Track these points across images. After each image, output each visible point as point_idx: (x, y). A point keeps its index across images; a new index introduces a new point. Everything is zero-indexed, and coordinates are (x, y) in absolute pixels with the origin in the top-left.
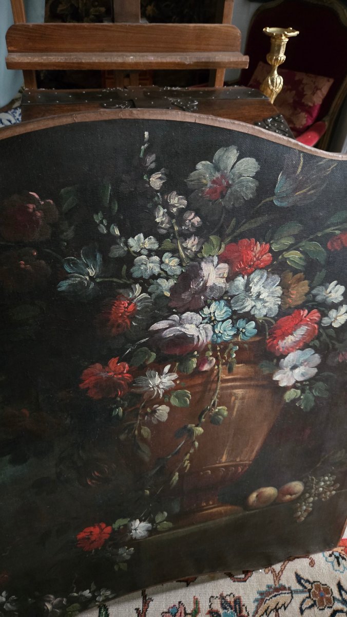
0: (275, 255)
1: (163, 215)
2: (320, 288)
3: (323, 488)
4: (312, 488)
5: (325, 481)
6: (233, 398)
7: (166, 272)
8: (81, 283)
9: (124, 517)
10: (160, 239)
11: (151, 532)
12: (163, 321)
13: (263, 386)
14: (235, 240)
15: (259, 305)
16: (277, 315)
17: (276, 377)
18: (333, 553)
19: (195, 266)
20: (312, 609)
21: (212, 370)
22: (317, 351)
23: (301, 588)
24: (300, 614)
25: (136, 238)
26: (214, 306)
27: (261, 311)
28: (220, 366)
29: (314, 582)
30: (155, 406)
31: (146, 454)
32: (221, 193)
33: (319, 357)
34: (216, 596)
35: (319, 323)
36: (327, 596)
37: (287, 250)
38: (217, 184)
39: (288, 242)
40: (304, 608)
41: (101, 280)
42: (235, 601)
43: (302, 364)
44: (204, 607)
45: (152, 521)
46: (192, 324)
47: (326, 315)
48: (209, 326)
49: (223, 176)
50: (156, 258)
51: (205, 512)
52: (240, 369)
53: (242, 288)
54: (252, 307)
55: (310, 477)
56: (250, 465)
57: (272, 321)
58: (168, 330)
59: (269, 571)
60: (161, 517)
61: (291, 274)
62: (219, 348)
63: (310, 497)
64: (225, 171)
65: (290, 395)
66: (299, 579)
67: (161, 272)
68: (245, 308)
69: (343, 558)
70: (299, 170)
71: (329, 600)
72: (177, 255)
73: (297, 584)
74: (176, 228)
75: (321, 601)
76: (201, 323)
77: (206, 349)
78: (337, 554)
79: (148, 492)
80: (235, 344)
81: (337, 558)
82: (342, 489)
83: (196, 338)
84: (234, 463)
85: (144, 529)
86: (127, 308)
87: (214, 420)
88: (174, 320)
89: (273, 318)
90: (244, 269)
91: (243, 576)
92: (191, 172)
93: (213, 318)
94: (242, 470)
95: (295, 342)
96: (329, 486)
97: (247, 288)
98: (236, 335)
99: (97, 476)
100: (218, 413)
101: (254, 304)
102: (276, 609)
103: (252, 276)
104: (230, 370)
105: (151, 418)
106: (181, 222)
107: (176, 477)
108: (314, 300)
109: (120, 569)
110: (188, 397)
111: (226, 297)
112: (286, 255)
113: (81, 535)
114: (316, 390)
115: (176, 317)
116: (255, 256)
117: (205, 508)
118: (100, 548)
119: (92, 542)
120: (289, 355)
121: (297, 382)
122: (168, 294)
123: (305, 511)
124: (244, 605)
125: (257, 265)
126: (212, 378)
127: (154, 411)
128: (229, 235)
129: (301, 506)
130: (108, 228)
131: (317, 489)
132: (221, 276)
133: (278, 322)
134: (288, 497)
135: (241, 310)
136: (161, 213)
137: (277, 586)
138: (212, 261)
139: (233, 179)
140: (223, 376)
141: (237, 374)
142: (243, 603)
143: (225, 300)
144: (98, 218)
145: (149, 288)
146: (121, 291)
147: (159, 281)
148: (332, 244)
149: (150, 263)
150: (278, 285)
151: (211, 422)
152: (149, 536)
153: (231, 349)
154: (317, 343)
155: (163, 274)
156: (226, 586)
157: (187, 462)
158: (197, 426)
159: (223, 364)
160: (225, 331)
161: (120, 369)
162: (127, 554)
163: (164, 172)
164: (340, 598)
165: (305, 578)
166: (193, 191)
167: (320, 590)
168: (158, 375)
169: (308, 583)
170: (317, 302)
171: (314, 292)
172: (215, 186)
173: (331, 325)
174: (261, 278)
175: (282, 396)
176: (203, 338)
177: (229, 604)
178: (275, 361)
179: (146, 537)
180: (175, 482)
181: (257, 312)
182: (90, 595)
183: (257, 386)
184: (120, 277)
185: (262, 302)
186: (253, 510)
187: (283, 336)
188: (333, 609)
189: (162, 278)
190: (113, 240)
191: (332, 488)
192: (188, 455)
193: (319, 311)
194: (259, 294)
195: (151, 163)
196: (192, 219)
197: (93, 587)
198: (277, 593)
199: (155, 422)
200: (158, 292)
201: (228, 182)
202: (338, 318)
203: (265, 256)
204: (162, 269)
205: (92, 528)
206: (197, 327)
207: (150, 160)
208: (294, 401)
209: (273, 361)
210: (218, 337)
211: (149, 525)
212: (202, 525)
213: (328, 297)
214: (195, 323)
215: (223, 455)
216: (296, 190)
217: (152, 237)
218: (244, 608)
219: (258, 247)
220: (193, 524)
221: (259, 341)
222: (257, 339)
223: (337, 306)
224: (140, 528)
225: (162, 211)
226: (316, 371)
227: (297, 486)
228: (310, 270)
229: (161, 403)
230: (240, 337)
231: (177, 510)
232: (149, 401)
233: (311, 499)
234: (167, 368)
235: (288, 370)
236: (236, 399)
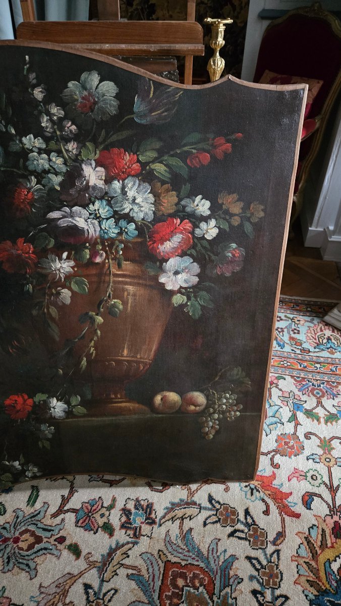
0: (144, 165)
1: (47, 121)
2: (188, 200)
3: (226, 406)
4: (215, 404)
5: (226, 398)
6: (126, 293)
7: (54, 169)
9: (43, 393)
10: (47, 140)
11: (69, 413)
12: (57, 212)
13: (150, 286)
14: (106, 148)
15: (136, 208)
16: (154, 220)
17: (162, 280)
18: (249, 485)
19: (76, 166)
20: (215, 525)
21: (104, 263)
22: (195, 260)
23: (210, 506)
24: (202, 526)
25: (28, 137)
26: (97, 203)
27: (139, 215)
28: (110, 260)
29: (224, 504)
30: (58, 288)
31: (55, 332)
32: (90, 107)
33: (198, 266)
34: (132, 498)
35: (193, 233)
36: (232, 517)
37: (153, 162)
38: (86, 100)
39: (154, 155)
40: (207, 522)
41: (5, 169)
42: (148, 506)
43: (183, 271)
44: (120, 505)
45: (68, 403)
46: (81, 217)
47: (198, 227)
48: (96, 222)
49: (90, 94)
50: (44, 156)
51: (114, 405)
52: (128, 266)
53: (119, 191)
54: (131, 210)
55: (211, 391)
56: (150, 364)
57: (149, 225)
58: (62, 220)
59: (185, 488)
60: (76, 400)
61: (159, 184)
62: (108, 244)
63: (214, 413)
64: (91, 91)
65: (178, 299)
66: (211, 499)
67: (51, 168)
68: (124, 209)
69: (258, 491)
70: (152, 94)
71: (233, 521)
72: (61, 155)
73: (208, 503)
74: (58, 133)
75: (225, 520)
76: (89, 218)
77: (96, 243)
78: (253, 486)
79: (61, 371)
80: (121, 242)
81: (252, 490)
82: (246, 412)
83: (86, 231)
84: (135, 359)
85: (62, 410)
86: (27, 195)
87: (110, 312)
88: (66, 212)
89: (150, 222)
90: (118, 175)
91: (161, 488)
92: (65, 89)
93: (98, 215)
94: (144, 368)
95: (173, 248)
96: (231, 405)
97: (124, 193)
98: (120, 234)
99: (17, 346)
100: (114, 306)
101: (131, 207)
102: (182, 518)
103: (126, 181)
104: (119, 266)
105: (57, 299)
106: (61, 128)
107: (84, 362)
108: (184, 211)
109: (44, 447)
110: (86, 285)
111: (106, 197)
112: (153, 166)
113: (7, 402)
114: (201, 299)
115: (67, 209)
116: (126, 164)
117: (114, 400)
118: (24, 420)
119: (18, 412)
120: (170, 260)
121: (181, 287)
122: (59, 188)
123: (212, 427)
124: (154, 510)
125: (129, 172)
126: (105, 270)
127: (58, 293)
128: (101, 143)
129: (207, 421)
130: (6, 127)
131: (219, 405)
132: (100, 178)
133: (155, 226)
134: (192, 408)
135: (121, 211)
136: (45, 119)
137: (189, 501)
138: (91, 164)
139: (98, 98)
140: (114, 270)
141: (126, 270)
142: (154, 508)
143: (106, 200)
145: (42, 181)
146: (21, 180)
147: (50, 175)
148: (191, 161)
149: (40, 159)
150: (149, 193)
151: (109, 313)
152: (67, 417)
153: (118, 246)
154: (194, 252)
155: (52, 171)
156: (144, 493)
157: (92, 349)
158: (97, 315)
159: (112, 259)
160: (110, 228)
161: (26, 249)
162: (48, 432)
163: (43, 87)
164: (244, 521)
165: (216, 499)
166: (68, 104)
167: (227, 511)
168: (59, 259)
169: (218, 504)
170: (187, 213)
171: (183, 203)
172: (85, 101)
173: (204, 236)
174: (134, 184)
175: (170, 299)
176: (91, 231)
177: (142, 507)
178: (158, 263)
179: (64, 419)
180: (84, 367)
181: (135, 215)
182: (19, 467)
183: (146, 285)
184: (19, 169)
185: (138, 206)
186: (158, 413)
187: (163, 241)
188: (234, 528)
189: (51, 173)
190: (11, 137)
191: (235, 408)
192: (93, 342)
193: (191, 221)
194: (134, 199)
195: (33, 79)
196: (70, 127)
197: (23, 460)
198: (187, 506)
199: (60, 304)
200: (50, 185)
201: (94, 100)
202: (209, 231)
203: (134, 165)
204: (51, 166)
205: (16, 397)
206: (86, 221)
207: (32, 76)
208: (182, 306)
209: (156, 263)
210: (104, 233)
211: (66, 406)
212: (114, 418)
213: (196, 210)
214: (83, 216)
215: (124, 348)
216: (151, 111)
217: (40, 138)
218: (154, 512)
219: (127, 157)
221: (141, 243)
222: (139, 240)
223: (206, 219)
224: (58, 407)
225: (45, 118)
226: (196, 279)
227: (200, 398)
228: (175, 182)
229: (64, 287)
230: (124, 236)
231: (89, 397)
232: (52, 284)
233: (216, 416)
234: (65, 255)
235: (171, 274)
236: (128, 294)
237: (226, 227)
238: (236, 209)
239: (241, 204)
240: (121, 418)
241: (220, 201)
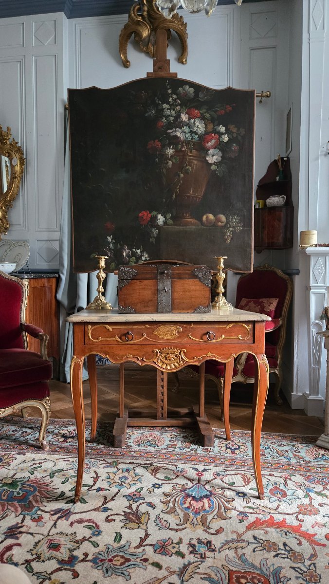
0: (202, 114)
2: (217, 127)
3: (235, 223)
4: (230, 222)
5: (235, 219)
8: (150, 115)
9: (156, 211)
10: (170, 105)
11: (165, 223)
12: (171, 130)
13: (203, 161)
14: (189, 109)
16: (204, 134)
17: (207, 159)
19: (179, 114)
21: (185, 150)
22: (220, 150)
25: (164, 105)
26: (185, 127)
27: (199, 132)
30: (168, 161)
31: (164, 180)
32: (185, 95)
33: (221, 153)
35: (219, 139)
38: (184, 93)
39: (205, 111)
41: (155, 115)
43: (215, 155)
45: (165, 217)
46: (179, 132)
47: (221, 137)
48: (184, 134)
50: (169, 110)
51: (185, 220)
52: (194, 152)
55: (228, 214)
56: (201, 199)
57: (203, 136)
58: (172, 133)
60: (169, 216)
61: (207, 121)
62: (187, 142)
63: (230, 227)
64: (186, 91)
65: (213, 167)
67: (170, 115)
68: (194, 130)
70: (205, 92)
72: (174, 110)
77: (183, 143)
79: (164, 200)
80: (192, 142)
82: (244, 227)
83: (180, 138)
84: (195, 196)
85: (162, 221)
86: (161, 124)
87: (186, 173)
90: (193, 117)
92: (178, 90)
93: (185, 132)
94: (199, 200)
95: (211, 145)
96: (238, 223)
97: (194, 124)
98: (192, 139)
100: (188, 169)
101: (197, 129)
103: (195, 120)
104: (191, 152)
105: (166, 165)
106: (175, 102)
107: (174, 196)
108: (215, 131)
109: (152, 242)
110: (178, 160)
111: (188, 125)
112: (205, 114)
113: (140, 215)
114: (222, 168)
115: (174, 129)
116: (196, 114)
117: (185, 217)
118: (146, 225)
119: (143, 221)
120: (210, 150)
121: (215, 162)
122: (172, 122)
123: (229, 236)
125: (196, 117)
126: (186, 154)
127: (167, 163)
128: (188, 107)
129: (227, 232)
130: (158, 101)
131: (232, 223)
132: (187, 118)
133: (205, 137)
134: (220, 223)
138: (184, 114)
140: (189, 154)
141: (194, 154)
144: (156, 99)
145: (167, 119)
146: (160, 118)
147: (170, 117)
148: (218, 113)
149: (167, 112)
150: (203, 124)
152: (164, 226)
153: (191, 144)
154: (219, 147)
157: (178, 189)
158: (181, 173)
159: (189, 149)
160: (189, 137)
161: (158, 144)
162: (155, 233)
163: (171, 89)
166: (178, 95)
168: (169, 149)
170: (217, 131)
171: (215, 128)
173: (223, 141)
174: (198, 121)
175: (210, 167)
176: (182, 138)
180: (174, 198)
182: (140, 253)
183: (201, 161)
184: (160, 115)
185: (199, 129)
186: (204, 226)
187: (208, 142)
190: (159, 104)
191: (239, 225)
192: (179, 186)
193: (218, 135)
194: (198, 126)
196: (178, 101)
197: (142, 249)
199: (168, 167)
200: (169, 120)
201: (187, 93)
202: (225, 139)
203: (198, 114)
205: (144, 212)
206: (180, 134)
207: (168, 87)
208: (215, 170)
209: (205, 151)
210: (187, 138)
211: (164, 219)
212: (185, 227)
213: (220, 130)
215: (191, 190)
216: (205, 96)
217: (168, 105)
219: (196, 111)
220: (180, 225)
222: (199, 142)
223: (224, 134)
224: (161, 219)
225: (171, 99)
226: (221, 159)
227: (223, 218)
228: (213, 120)
229: (170, 160)
230: (194, 140)
231: (175, 214)
232: (166, 158)
233: (231, 229)
234: (172, 147)
235: (211, 156)
236: (194, 164)
237: (231, 137)
238: (235, 130)
239: (236, 129)
240: (188, 227)
241: (229, 127)
